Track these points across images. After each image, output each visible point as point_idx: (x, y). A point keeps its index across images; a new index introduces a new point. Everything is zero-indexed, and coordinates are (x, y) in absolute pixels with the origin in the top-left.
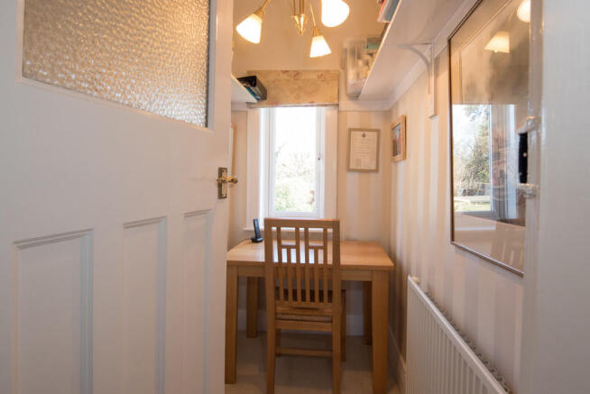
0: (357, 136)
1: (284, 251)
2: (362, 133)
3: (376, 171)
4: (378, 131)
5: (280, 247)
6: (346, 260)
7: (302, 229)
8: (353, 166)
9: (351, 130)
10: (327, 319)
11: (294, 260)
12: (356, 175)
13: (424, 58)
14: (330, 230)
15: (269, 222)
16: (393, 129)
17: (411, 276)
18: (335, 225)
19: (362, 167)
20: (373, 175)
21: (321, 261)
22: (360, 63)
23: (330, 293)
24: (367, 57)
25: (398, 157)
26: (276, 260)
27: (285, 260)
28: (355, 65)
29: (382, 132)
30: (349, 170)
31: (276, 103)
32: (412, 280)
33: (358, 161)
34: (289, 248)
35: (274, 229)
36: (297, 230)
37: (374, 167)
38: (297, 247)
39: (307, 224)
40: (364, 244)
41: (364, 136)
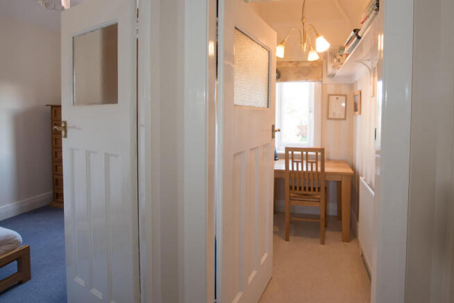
0: (333, 99)
1: (295, 164)
2: (336, 97)
3: (345, 119)
4: (346, 96)
5: (293, 162)
6: (327, 169)
7: (304, 153)
8: (330, 117)
9: (329, 95)
10: (317, 200)
11: (300, 169)
12: (333, 122)
13: (368, 67)
14: (319, 154)
15: (287, 149)
16: (354, 96)
17: (362, 176)
18: (322, 150)
19: (336, 117)
20: (342, 122)
21: (314, 169)
22: (335, 60)
23: (319, 189)
24: (339, 57)
25: (357, 113)
26: (290, 169)
27: (295, 169)
28: (332, 61)
29: (348, 97)
30: (328, 118)
31: (285, 80)
32: (361, 179)
33: (334, 114)
34: (297, 163)
35: (290, 152)
36: (302, 153)
37: (343, 117)
38: (302, 162)
39: (307, 150)
40: (337, 162)
41: (337, 98)
